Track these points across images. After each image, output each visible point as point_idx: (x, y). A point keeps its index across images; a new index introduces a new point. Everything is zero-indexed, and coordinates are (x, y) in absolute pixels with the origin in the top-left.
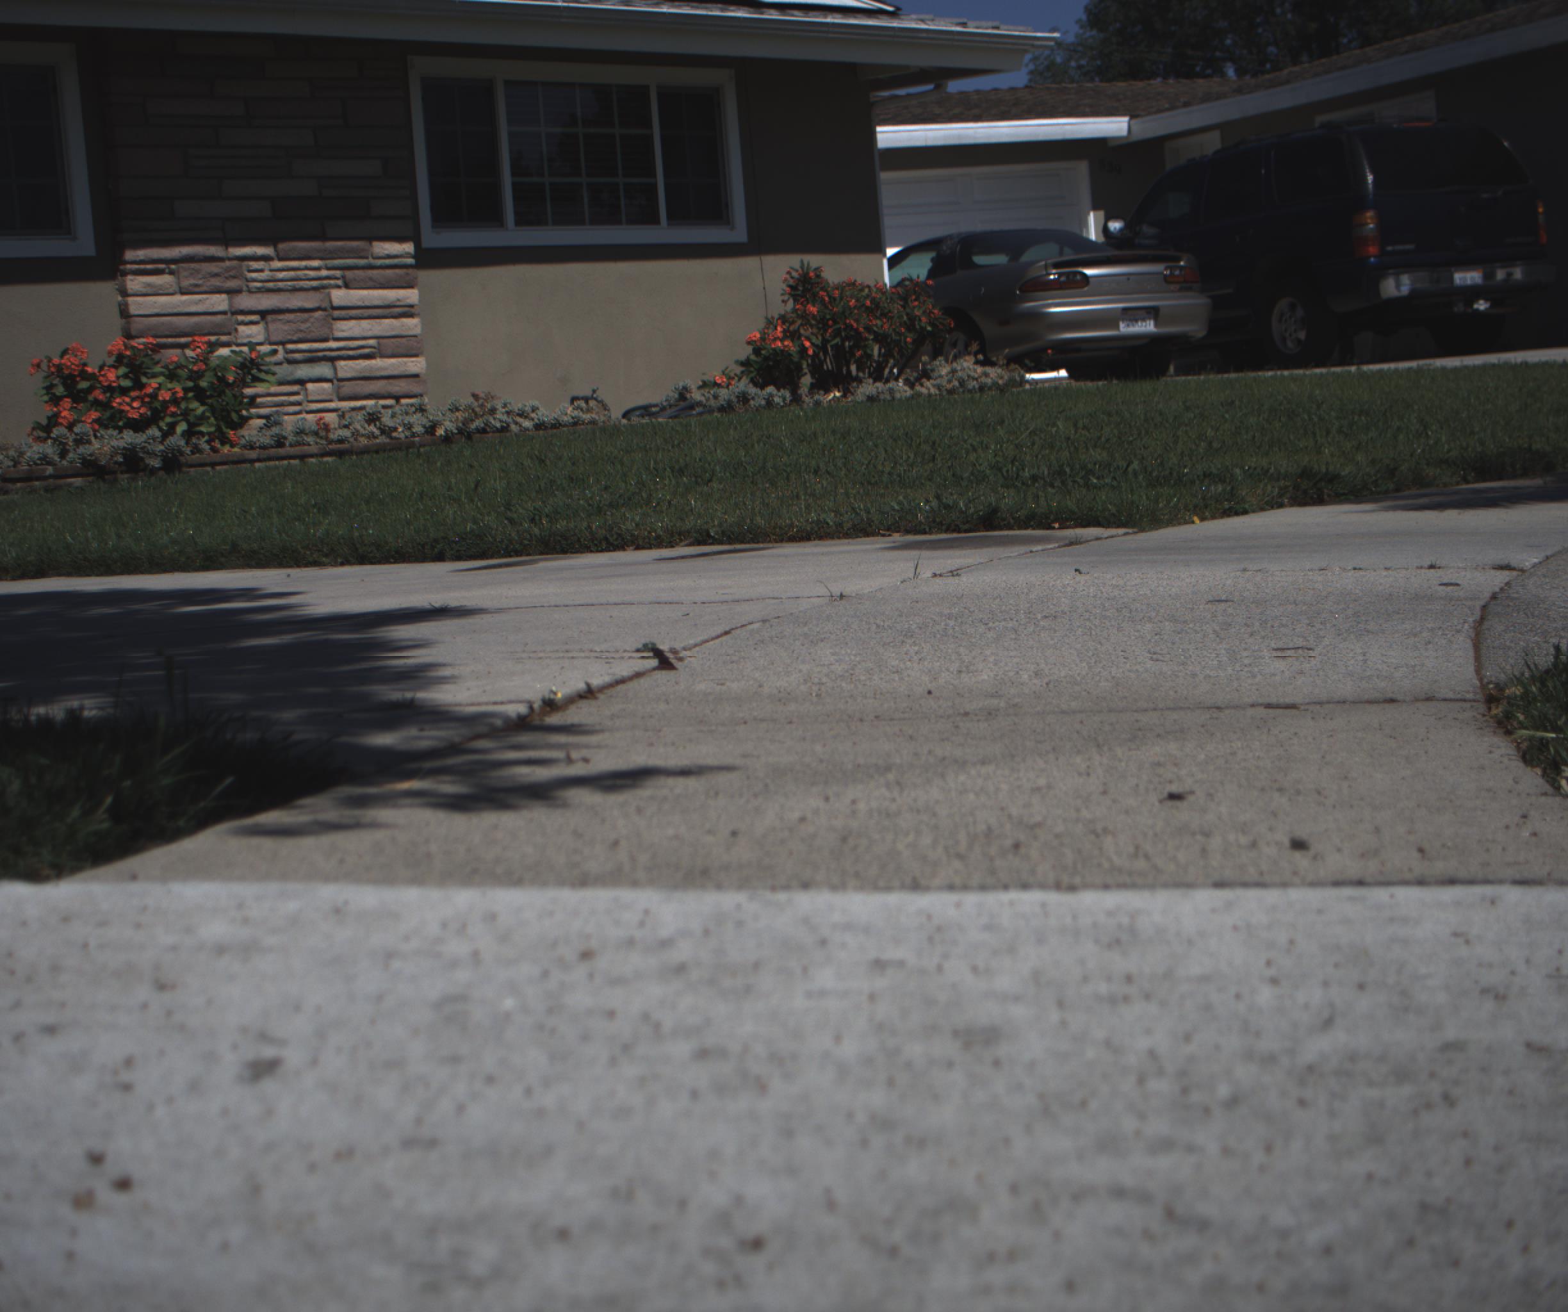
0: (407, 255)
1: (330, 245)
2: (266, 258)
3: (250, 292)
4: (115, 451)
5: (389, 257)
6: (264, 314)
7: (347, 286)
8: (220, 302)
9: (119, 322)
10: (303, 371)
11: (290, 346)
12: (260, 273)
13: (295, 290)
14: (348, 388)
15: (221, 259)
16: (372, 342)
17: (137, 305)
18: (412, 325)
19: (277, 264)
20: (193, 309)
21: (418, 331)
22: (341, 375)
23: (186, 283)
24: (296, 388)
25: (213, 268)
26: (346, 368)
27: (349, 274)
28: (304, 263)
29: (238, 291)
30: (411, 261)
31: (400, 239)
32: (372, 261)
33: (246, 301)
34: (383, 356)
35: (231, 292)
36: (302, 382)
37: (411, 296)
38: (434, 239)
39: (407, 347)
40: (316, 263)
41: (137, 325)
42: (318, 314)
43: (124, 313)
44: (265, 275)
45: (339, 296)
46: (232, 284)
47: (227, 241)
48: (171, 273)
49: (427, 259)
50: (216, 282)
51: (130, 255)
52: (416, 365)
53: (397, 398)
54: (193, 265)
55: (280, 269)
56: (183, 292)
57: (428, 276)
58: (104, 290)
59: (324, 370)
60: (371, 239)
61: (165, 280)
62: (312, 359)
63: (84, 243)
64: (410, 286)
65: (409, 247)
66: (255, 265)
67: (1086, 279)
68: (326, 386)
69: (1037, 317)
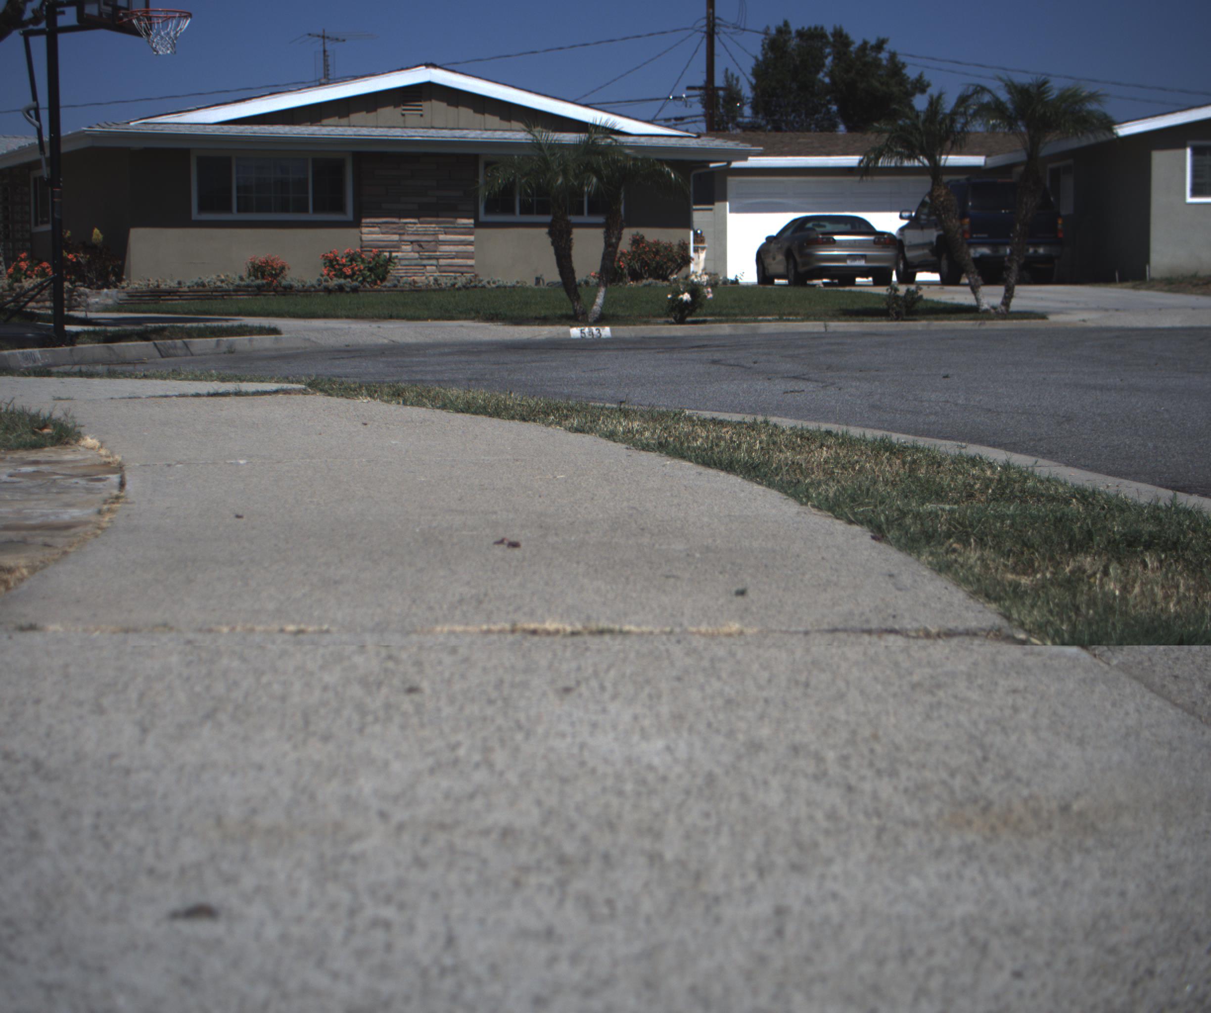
0: (471, 224)
1: (440, 220)
2: (415, 223)
3: (408, 234)
4: (336, 285)
5: (464, 224)
6: (412, 242)
7: (446, 233)
8: (396, 237)
9: (359, 243)
10: (425, 262)
11: (421, 253)
12: (411, 228)
13: (425, 234)
14: (443, 269)
15: (397, 223)
16: (454, 254)
17: (365, 237)
18: (471, 248)
19: (419, 225)
20: (386, 239)
21: (473, 250)
22: (440, 264)
23: (384, 230)
24: (422, 268)
25: (394, 226)
26: (442, 262)
27: (446, 230)
28: (429, 226)
29: (403, 234)
30: (472, 226)
31: (469, 218)
32: (456, 225)
33: (406, 238)
34: (458, 258)
35: (400, 234)
36: (425, 266)
37: (472, 238)
38: (483, 218)
39: (469, 256)
40: (434, 226)
41: (365, 244)
42: (433, 243)
43: (361, 240)
44: (415, 229)
45: (442, 237)
46: (401, 232)
47: (400, 217)
48: (379, 227)
49: (478, 225)
50: (395, 231)
51: (364, 221)
52: (470, 262)
53: (462, 274)
54: (387, 225)
55: (420, 227)
56: (383, 233)
57: (480, 231)
58: (354, 231)
59: (434, 262)
60: (457, 217)
61: (377, 229)
62: (430, 258)
63: (349, 216)
64: (471, 234)
65: (472, 221)
66: (410, 225)
67: (834, 241)
68: (434, 268)
69: (811, 255)
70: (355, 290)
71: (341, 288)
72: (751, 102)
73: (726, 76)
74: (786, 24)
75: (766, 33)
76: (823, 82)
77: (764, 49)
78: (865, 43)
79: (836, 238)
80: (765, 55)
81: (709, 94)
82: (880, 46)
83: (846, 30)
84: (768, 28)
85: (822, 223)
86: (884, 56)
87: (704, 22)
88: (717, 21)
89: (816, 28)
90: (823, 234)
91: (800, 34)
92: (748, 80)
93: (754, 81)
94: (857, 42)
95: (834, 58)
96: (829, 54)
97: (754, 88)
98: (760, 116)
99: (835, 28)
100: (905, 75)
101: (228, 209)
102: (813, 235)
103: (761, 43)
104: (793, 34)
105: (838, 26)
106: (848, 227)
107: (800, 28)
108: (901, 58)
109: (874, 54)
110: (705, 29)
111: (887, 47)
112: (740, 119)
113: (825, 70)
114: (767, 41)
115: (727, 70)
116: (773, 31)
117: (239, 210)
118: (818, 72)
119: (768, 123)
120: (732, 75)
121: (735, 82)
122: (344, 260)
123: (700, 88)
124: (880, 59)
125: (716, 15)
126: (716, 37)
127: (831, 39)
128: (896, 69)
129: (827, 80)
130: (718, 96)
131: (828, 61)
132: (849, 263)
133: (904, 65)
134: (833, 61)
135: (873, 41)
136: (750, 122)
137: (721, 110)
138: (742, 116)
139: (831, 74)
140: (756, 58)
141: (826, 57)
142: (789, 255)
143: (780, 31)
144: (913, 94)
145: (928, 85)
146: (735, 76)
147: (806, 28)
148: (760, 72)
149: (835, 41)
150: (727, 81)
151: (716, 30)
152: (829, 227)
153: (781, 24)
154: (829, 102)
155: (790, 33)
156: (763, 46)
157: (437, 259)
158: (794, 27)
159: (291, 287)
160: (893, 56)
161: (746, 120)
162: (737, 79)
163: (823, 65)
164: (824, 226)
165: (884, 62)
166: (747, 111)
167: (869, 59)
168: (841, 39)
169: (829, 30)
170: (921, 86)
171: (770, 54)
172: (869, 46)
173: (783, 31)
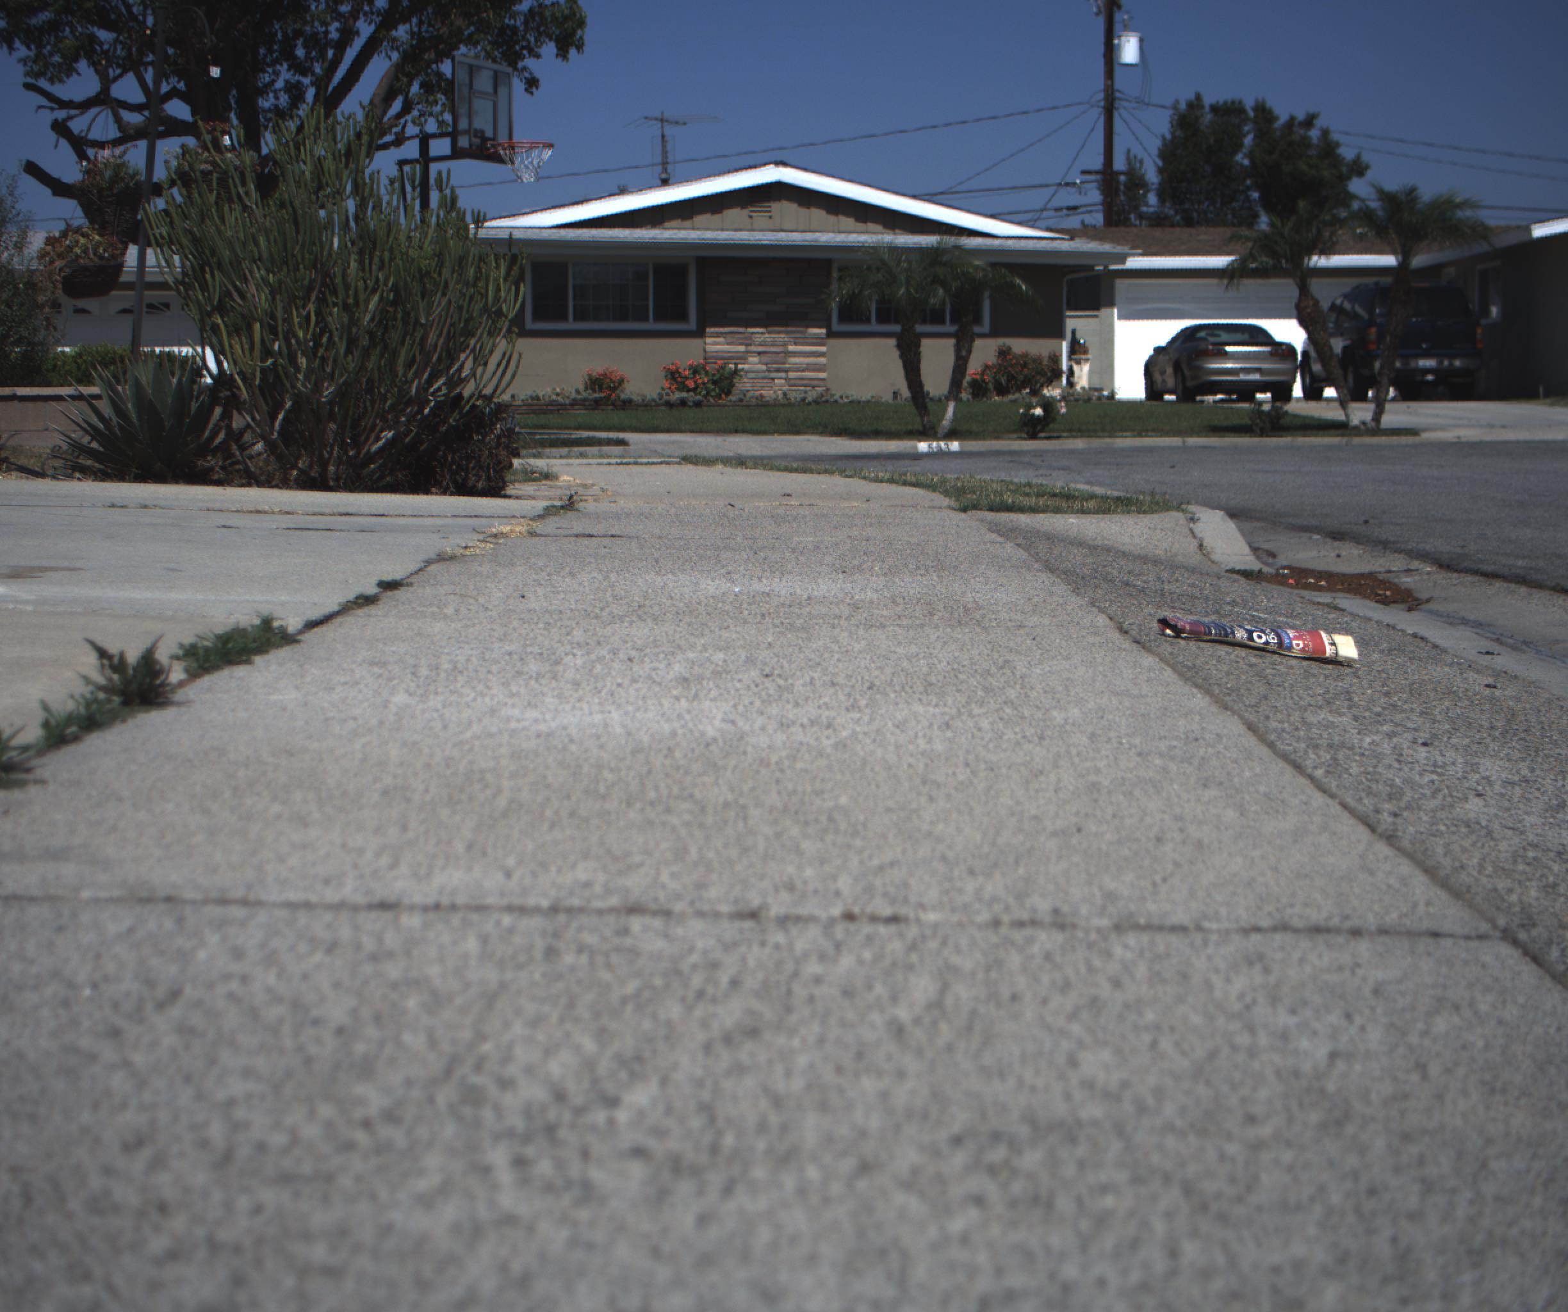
0: (823, 334)
1: (790, 329)
2: (762, 333)
3: (755, 345)
4: (678, 399)
5: (815, 334)
6: (759, 353)
7: (796, 344)
8: (742, 348)
9: (702, 353)
10: (773, 375)
11: (769, 366)
12: (758, 339)
13: (773, 345)
14: (792, 382)
15: (744, 333)
16: (804, 366)
17: (709, 348)
18: (823, 360)
19: (767, 335)
21: (825, 362)
22: (790, 377)
23: (729, 341)
24: (770, 381)
25: (740, 336)
26: (792, 375)
27: (796, 340)
28: (777, 335)
29: (750, 345)
30: (824, 336)
31: (820, 327)
32: (807, 335)
33: (753, 348)
34: (809, 371)
35: (747, 345)
36: (773, 379)
37: (823, 349)
38: (836, 327)
39: (821, 368)
40: (782, 335)
41: (709, 355)
42: (782, 355)
43: (705, 351)
44: (762, 339)
45: (791, 348)
46: (748, 342)
47: (747, 326)
48: (725, 337)
49: (831, 334)
50: (741, 341)
51: (708, 330)
52: (823, 375)
53: (813, 387)
54: (732, 335)
55: (768, 337)
56: (728, 344)
57: (833, 342)
58: (696, 342)
59: (783, 375)
60: (808, 327)
61: (721, 340)
62: (778, 370)
63: (692, 324)
64: (823, 345)
65: (824, 331)
66: (757, 335)
67: (1226, 353)
68: (783, 381)
69: (1199, 368)
70: (698, 404)
71: (683, 403)
72: (1157, 190)
73: (1128, 158)
74: (1198, 97)
75: (1175, 107)
76: (1242, 165)
77: (1172, 126)
78: (1292, 118)
79: (1229, 349)
80: (1173, 133)
81: (1107, 178)
82: (1309, 121)
83: (1270, 103)
84: (1177, 102)
85: (1216, 332)
86: (1314, 134)
87: (1102, 95)
88: (1117, 94)
89: (1233, 102)
90: (1214, 344)
91: (1214, 109)
92: (1154, 162)
93: (1160, 163)
94: (1283, 118)
95: (1256, 137)
96: (1249, 132)
97: (1161, 171)
98: (1168, 204)
99: (1257, 101)
100: (1339, 155)
101: (564, 318)
102: (1202, 346)
103: (1169, 119)
104: (1207, 109)
105: (1260, 99)
106: (1246, 337)
107: (1213, 101)
108: (1335, 137)
109: (1302, 132)
110: (1102, 103)
111: (1318, 123)
112: (1144, 209)
113: (1244, 150)
114: (1176, 117)
115: (1129, 150)
116: (1183, 106)
117: (576, 319)
118: (1235, 153)
119: (1176, 213)
120: (1135, 157)
121: (1138, 165)
122: (687, 373)
123: (1097, 172)
124: (1310, 138)
125: (1117, 86)
126: (1116, 114)
127: (1251, 114)
128: (1329, 149)
129: (1246, 162)
130: (1118, 182)
131: (1248, 140)
132: (1242, 377)
133: (1338, 145)
134: (1254, 140)
135: (1301, 116)
136: (1155, 212)
137: (1122, 198)
138: (1147, 205)
139: (1250, 155)
140: (1163, 137)
141: (1245, 136)
142: (1177, 367)
143: (1191, 106)
144: (1349, 178)
145: (1367, 167)
146: (1139, 157)
147: (1221, 102)
148: (1169, 153)
149: (1256, 117)
150: (1129, 163)
151: (1116, 105)
152: (1225, 337)
153: (1192, 96)
154: (1248, 188)
155: (1203, 107)
156: (1171, 123)
157: (787, 371)
158: (1208, 100)
159: (630, 401)
160: (1325, 133)
161: (1151, 210)
162: (1141, 162)
163: (1241, 145)
164: (1219, 336)
165: (1315, 141)
166: (1152, 199)
167: (1296, 137)
168: (1264, 113)
169: (1249, 104)
170: (1359, 168)
171: (1178, 133)
172: (1296, 122)
173: (1195, 105)
